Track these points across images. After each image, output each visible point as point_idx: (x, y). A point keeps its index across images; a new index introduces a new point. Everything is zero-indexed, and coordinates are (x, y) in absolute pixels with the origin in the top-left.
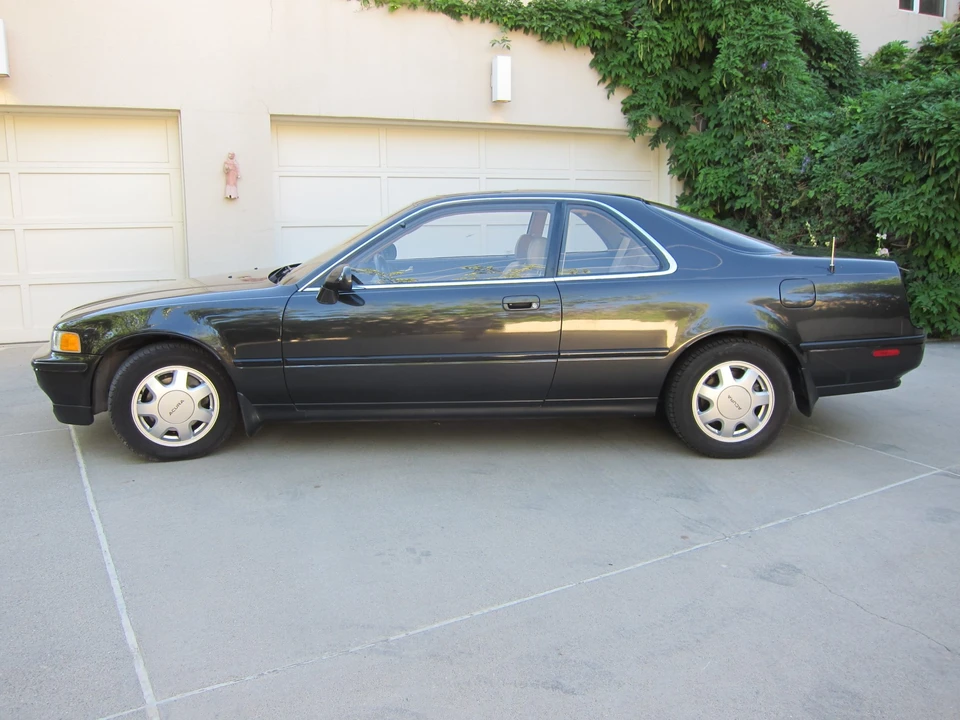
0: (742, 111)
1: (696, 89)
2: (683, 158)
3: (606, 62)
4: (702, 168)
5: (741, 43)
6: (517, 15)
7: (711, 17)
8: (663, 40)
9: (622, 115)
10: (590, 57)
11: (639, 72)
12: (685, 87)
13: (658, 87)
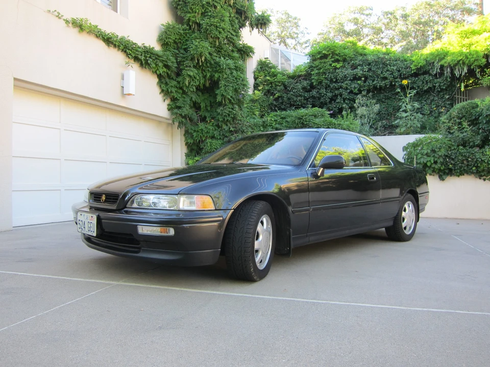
0: (229, 115)
1: (200, 103)
2: (195, 134)
3: (166, 84)
4: (205, 140)
5: (231, 85)
6: (137, 51)
7: (216, 71)
8: (195, 78)
9: (167, 110)
10: (157, 80)
11: (181, 91)
12: (196, 101)
13: (188, 100)
